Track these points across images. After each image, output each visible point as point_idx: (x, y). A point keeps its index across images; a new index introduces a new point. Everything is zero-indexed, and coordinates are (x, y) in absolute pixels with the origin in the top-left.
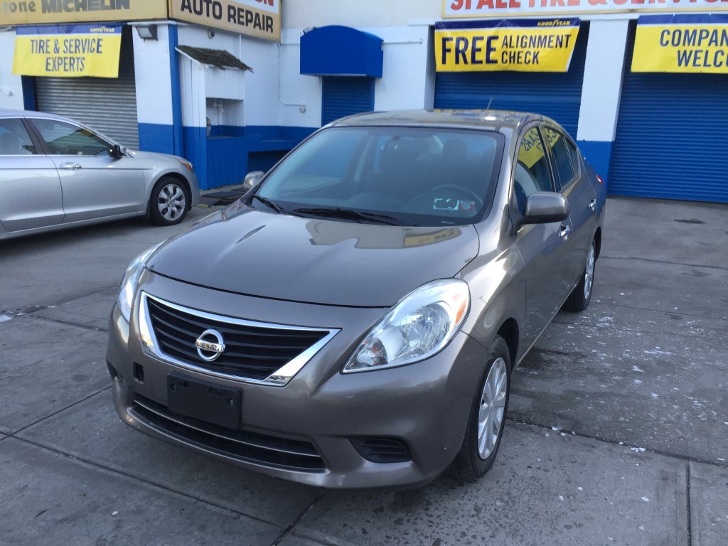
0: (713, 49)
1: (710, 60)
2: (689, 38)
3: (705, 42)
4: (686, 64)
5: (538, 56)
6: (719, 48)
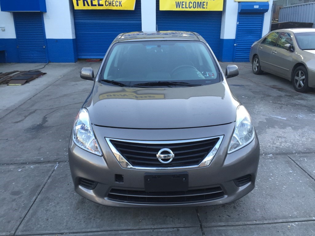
0: (188, 1)
1: (187, 6)
4: (179, 7)
5: (121, 3)
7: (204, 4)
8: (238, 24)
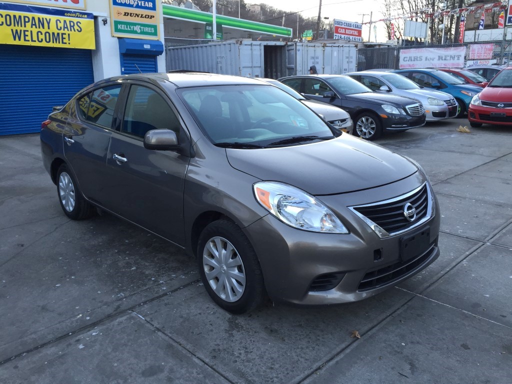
0: (35, 30)
1: (35, 38)
2: (18, 21)
3: (29, 25)
4: (20, 40)
6: (38, 30)
7: (64, 36)
8: (123, 70)
